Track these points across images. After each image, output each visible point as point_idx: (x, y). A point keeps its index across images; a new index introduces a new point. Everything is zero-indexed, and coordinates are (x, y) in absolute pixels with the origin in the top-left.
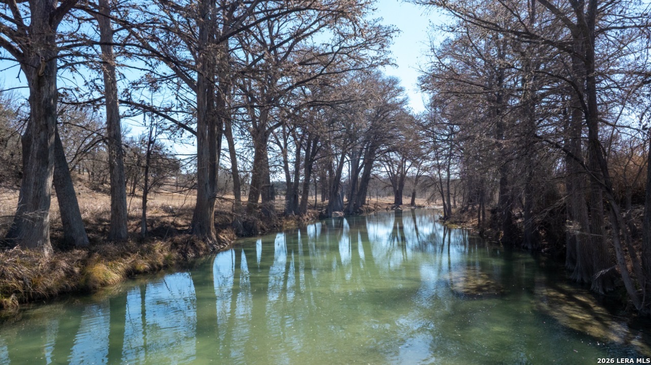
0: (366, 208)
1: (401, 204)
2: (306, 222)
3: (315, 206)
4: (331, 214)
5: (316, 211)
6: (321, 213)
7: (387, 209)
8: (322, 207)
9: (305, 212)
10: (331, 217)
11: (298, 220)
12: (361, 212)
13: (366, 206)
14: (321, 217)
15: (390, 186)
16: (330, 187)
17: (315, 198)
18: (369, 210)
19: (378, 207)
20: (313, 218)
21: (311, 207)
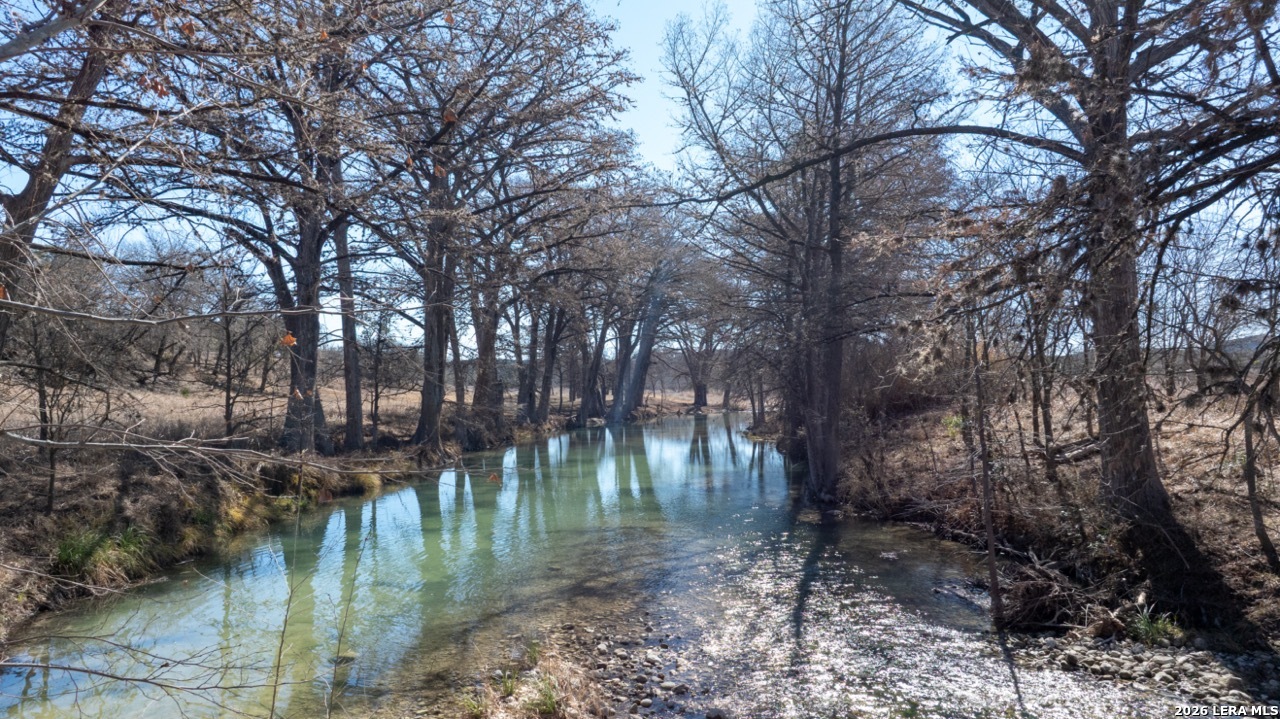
0: (643, 412)
1: (705, 404)
2: (546, 435)
3: (560, 410)
4: (585, 421)
5: (562, 417)
6: (570, 420)
7: (679, 413)
8: (571, 411)
9: (545, 419)
10: (585, 426)
11: (536, 430)
12: (634, 418)
13: (642, 409)
14: (569, 427)
15: (686, 374)
16: (584, 379)
17: (560, 394)
18: (649, 416)
19: (665, 410)
20: (557, 428)
21: (554, 411)
